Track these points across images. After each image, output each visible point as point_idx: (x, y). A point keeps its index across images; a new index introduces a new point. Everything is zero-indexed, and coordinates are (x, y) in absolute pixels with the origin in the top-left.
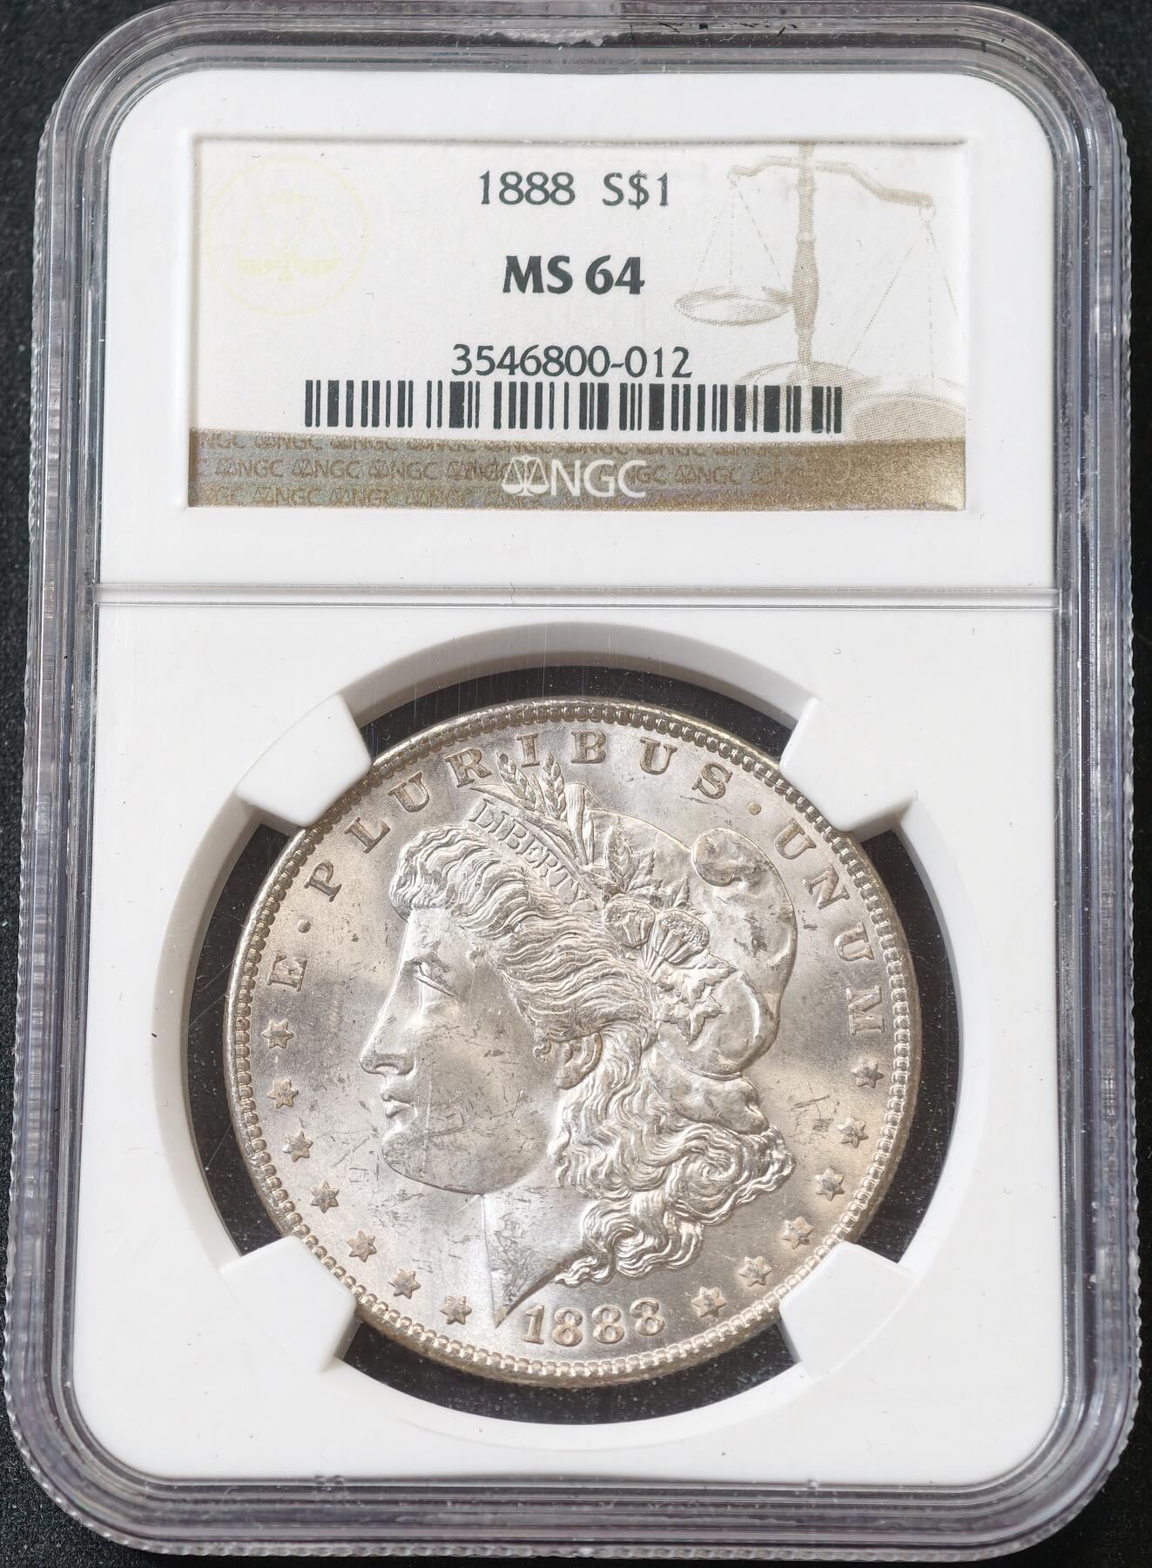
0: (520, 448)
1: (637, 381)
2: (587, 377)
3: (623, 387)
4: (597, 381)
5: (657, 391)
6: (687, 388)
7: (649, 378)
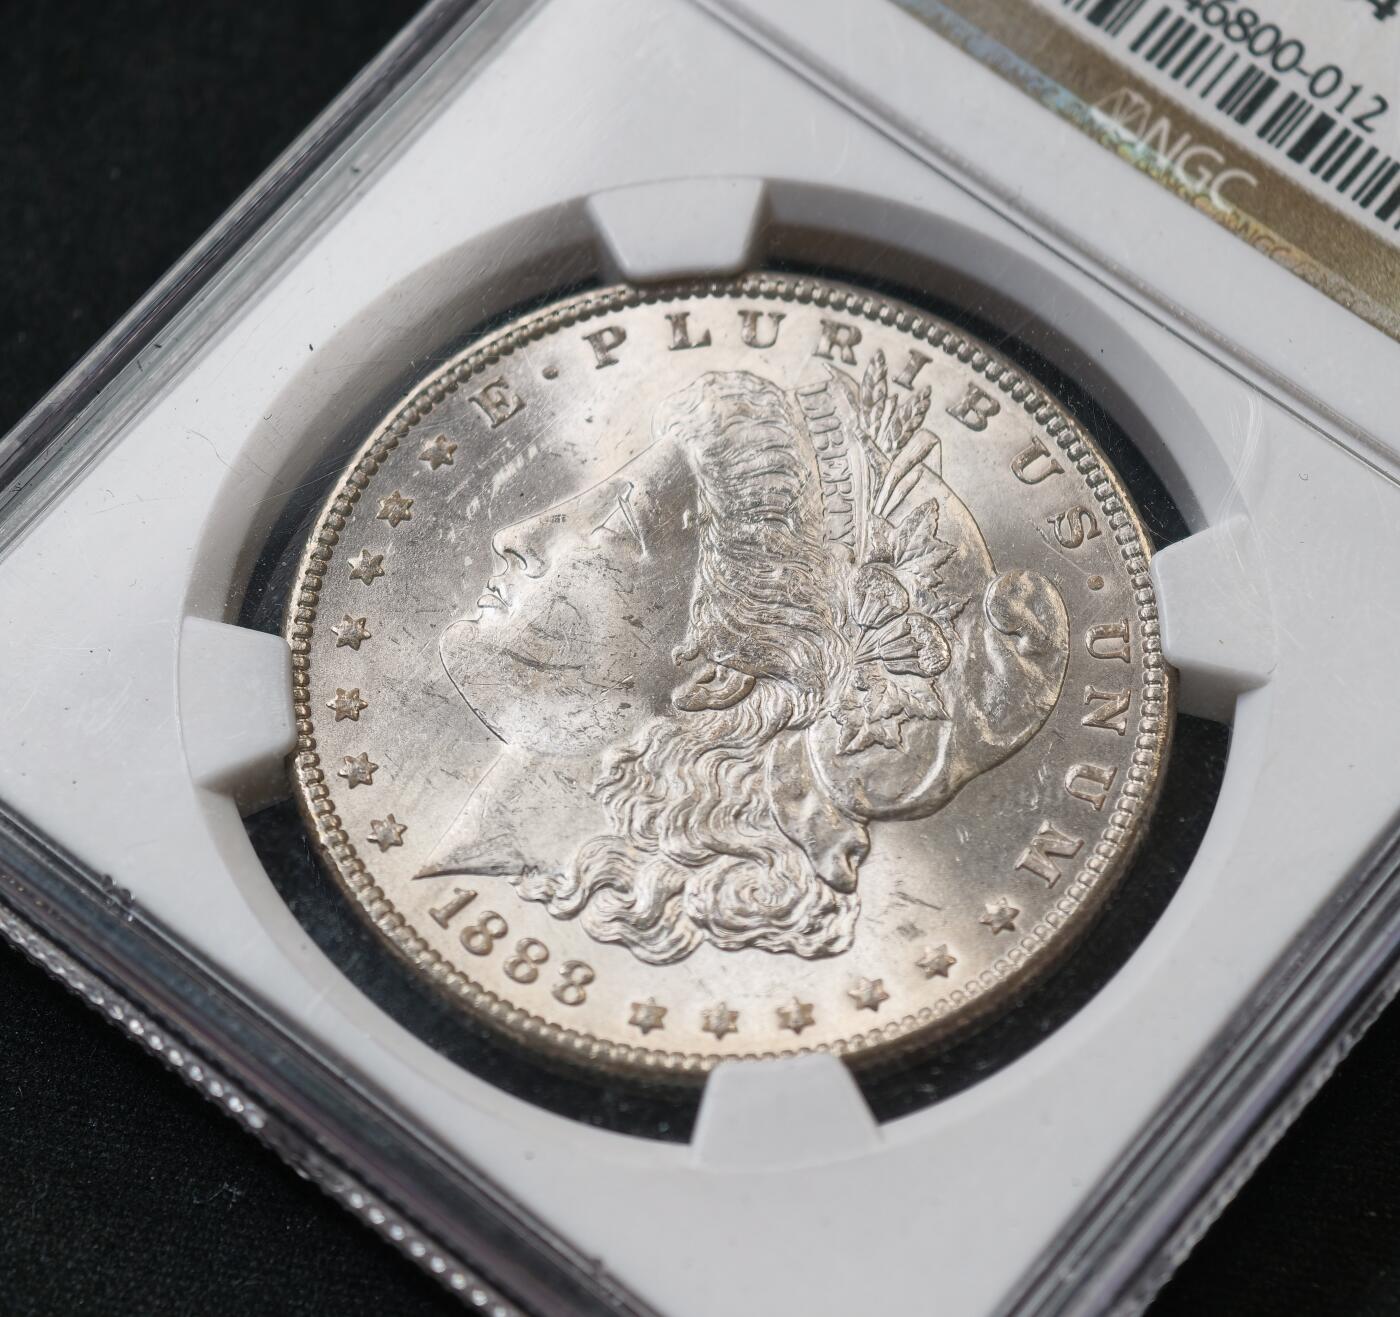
0: (1139, 85)
1: (1310, 99)
2: (1264, 64)
3: (1293, 97)
4: (1270, 72)
5: (1324, 124)
6: (1358, 142)
7: (1327, 106)
